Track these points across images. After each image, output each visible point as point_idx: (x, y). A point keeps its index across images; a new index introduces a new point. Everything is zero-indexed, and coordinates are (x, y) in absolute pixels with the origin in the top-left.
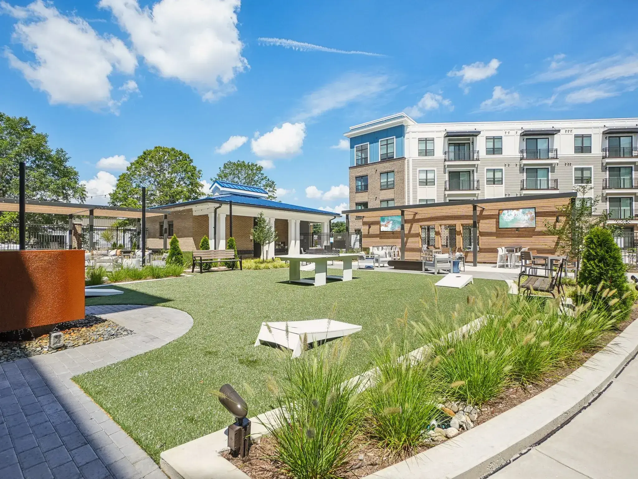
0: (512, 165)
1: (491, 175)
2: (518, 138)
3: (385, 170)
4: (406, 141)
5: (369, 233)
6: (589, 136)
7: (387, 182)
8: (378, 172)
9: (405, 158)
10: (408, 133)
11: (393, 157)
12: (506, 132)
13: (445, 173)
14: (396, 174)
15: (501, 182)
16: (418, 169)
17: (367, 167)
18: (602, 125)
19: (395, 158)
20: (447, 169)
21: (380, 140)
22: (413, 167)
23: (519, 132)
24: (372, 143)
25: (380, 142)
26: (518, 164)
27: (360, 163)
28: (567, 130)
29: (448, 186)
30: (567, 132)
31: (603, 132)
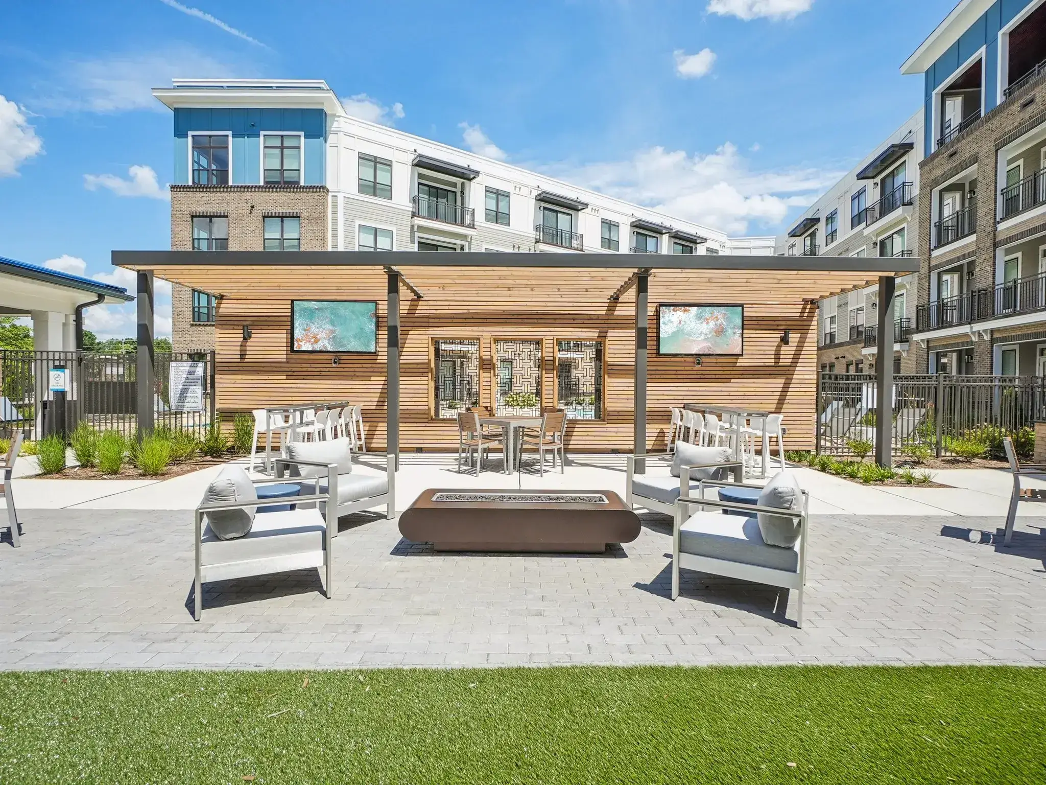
0: (524, 249)
2: (532, 202)
3: (275, 210)
4: (330, 153)
5: (243, 356)
6: (617, 225)
7: (282, 239)
8: (258, 213)
9: (328, 190)
10: (336, 133)
11: (298, 183)
12: (515, 187)
13: (412, 241)
14: (304, 222)
16: (358, 222)
17: (225, 195)
18: (630, 212)
19: (302, 184)
20: (417, 234)
21: (262, 133)
22: (346, 214)
23: (535, 193)
24: (242, 136)
25: (262, 138)
26: (532, 249)
27: (204, 181)
28: (594, 208)
31: (632, 223)
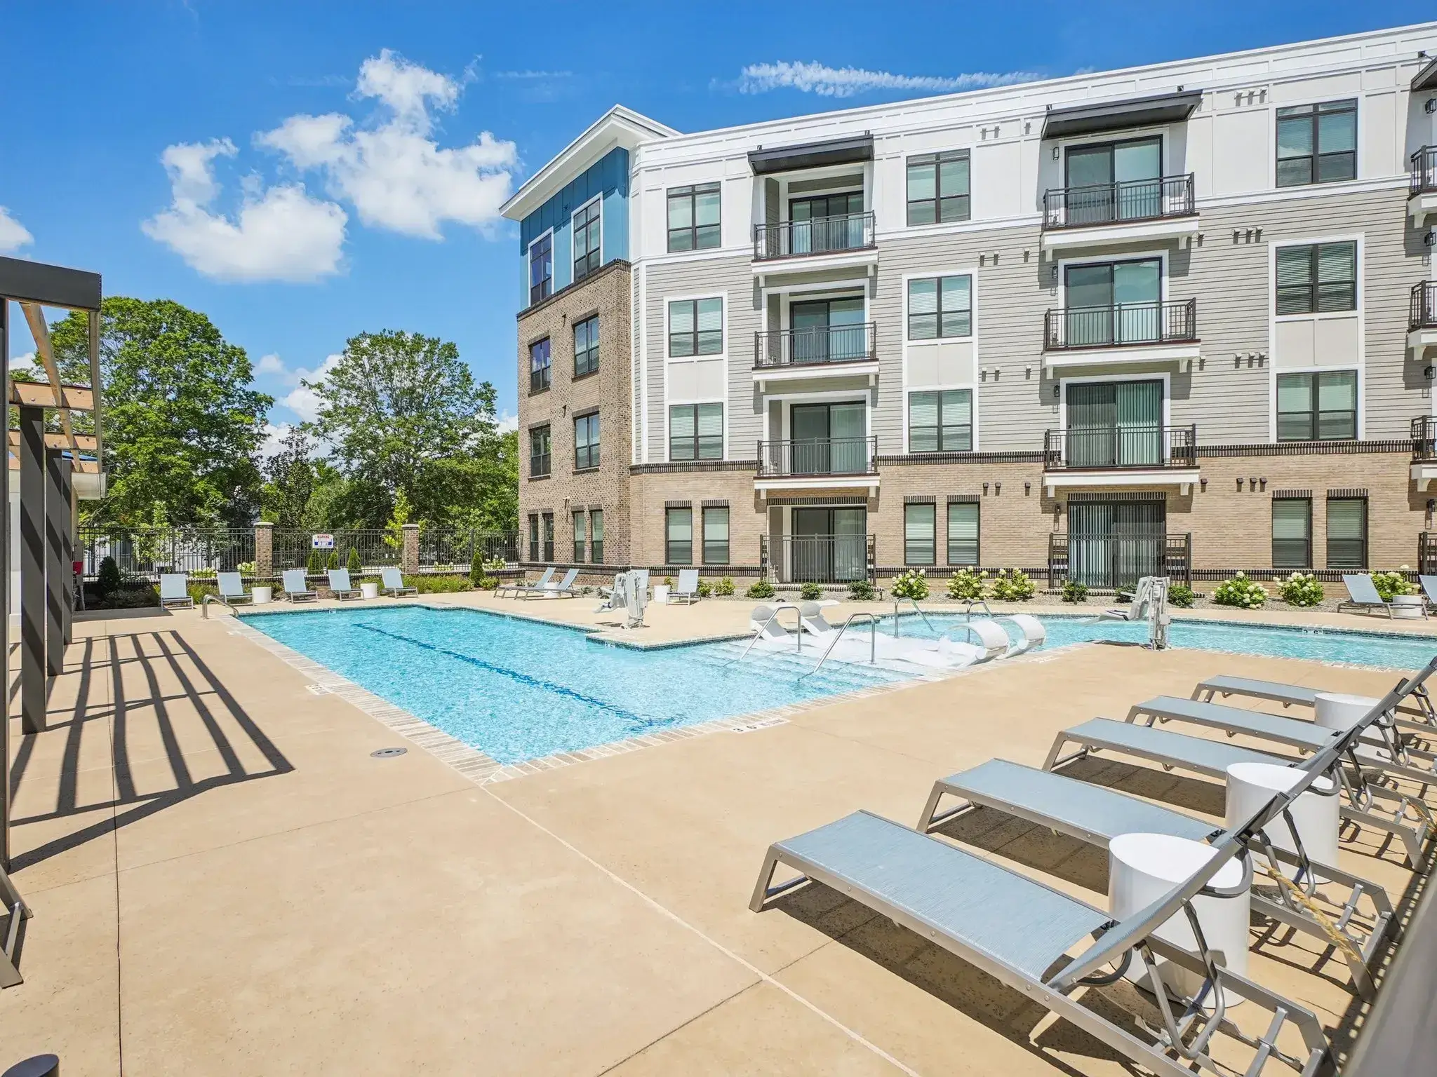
0: (1011, 257)
1: (926, 302)
2: (1032, 149)
3: (581, 313)
6: (1348, 108)
7: (588, 352)
8: (570, 322)
9: (629, 265)
10: (639, 174)
11: (599, 265)
12: (984, 131)
13: (757, 307)
14: (602, 320)
15: (964, 326)
16: (667, 299)
17: (548, 309)
18: (1411, 50)
19: (602, 265)
20: (766, 291)
22: (649, 291)
23: (1039, 125)
26: (1035, 251)
28: (1245, 93)
29: (764, 355)
30: (1244, 102)
31: (1413, 82)
